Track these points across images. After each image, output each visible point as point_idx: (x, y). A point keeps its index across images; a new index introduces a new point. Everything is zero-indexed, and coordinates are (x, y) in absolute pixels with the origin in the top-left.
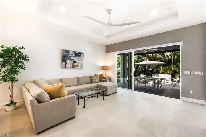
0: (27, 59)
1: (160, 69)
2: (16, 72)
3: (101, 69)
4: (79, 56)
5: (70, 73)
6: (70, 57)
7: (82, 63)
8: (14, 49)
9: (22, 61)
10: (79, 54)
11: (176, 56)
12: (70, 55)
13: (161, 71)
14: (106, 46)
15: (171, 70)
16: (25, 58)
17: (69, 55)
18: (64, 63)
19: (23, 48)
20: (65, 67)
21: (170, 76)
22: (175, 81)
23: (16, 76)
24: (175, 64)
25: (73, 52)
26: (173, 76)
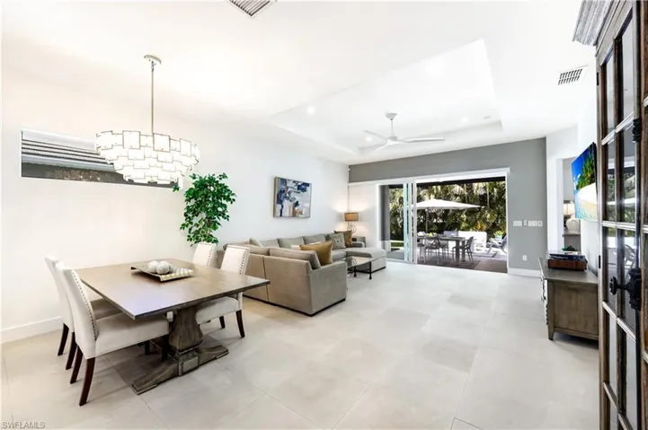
0: (231, 197)
1: (462, 220)
2: (214, 225)
3: (341, 221)
4: (304, 190)
5: (290, 229)
6: (289, 193)
7: (307, 205)
8: (211, 180)
9: (224, 202)
10: (303, 187)
11: (495, 190)
12: (289, 190)
13: (464, 225)
14: (350, 167)
15: (484, 220)
16: (229, 196)
17: (287, 188)
18: (279, 206)
19: (224, 176)
20: (281, 215)
21: (485, 234)
22: (494, 246)
23: (214, 233)
24: (492, 206)
25: (294, 182)
26: (490, 233)
